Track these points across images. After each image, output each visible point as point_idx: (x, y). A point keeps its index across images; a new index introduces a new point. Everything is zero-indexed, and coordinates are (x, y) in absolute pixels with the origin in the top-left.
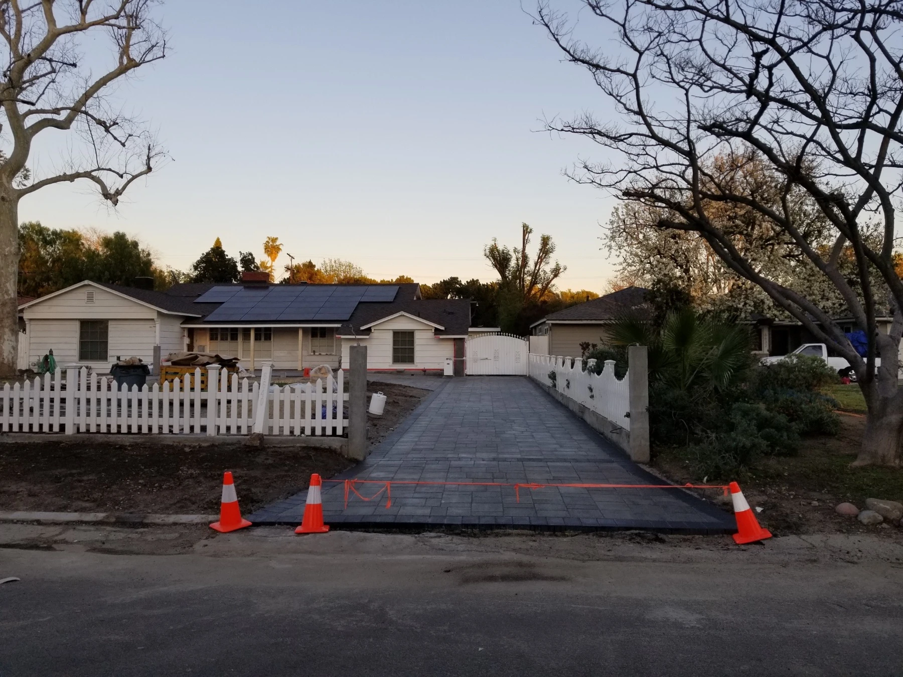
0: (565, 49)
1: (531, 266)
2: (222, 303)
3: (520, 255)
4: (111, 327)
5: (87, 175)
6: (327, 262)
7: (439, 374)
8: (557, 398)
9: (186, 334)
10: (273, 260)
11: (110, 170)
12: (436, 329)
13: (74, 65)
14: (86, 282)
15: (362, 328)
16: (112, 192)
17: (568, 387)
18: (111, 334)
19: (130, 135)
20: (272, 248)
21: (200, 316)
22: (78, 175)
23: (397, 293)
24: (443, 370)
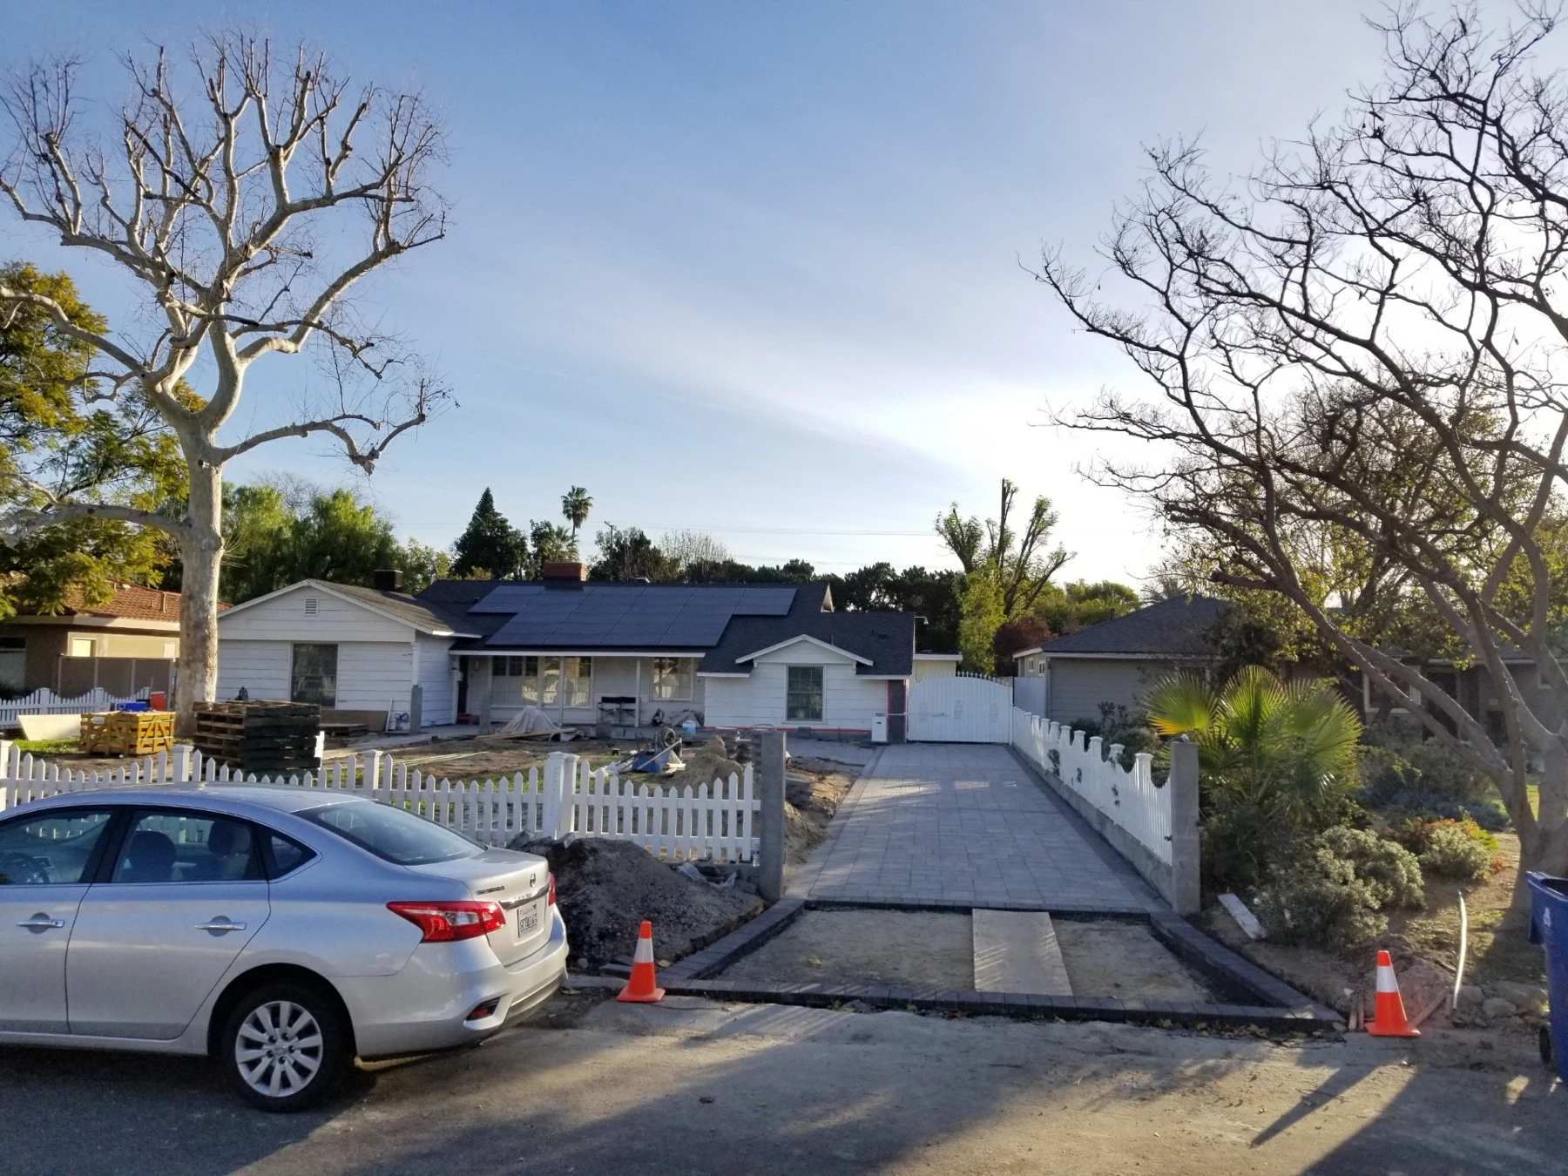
0: (1081, 317)
1: (1015, 550)
2: (513, 615)
3: (997, 530)
4: (342, 653)
5: (325, 425)
6: (671, 537)
7: (863, 740)
8: (1060, 793)
9: (457, 664)
10: (577, 524)
11: (360, 417)
12: (859, 665)
13: (309, 255)
14: (305, 583)
15: (739, 661)
16: (366, 453)
17: (1079, 779)
18: (342, 667)
19: (390, 361)
20: (576, 508)
21: (479, 637)
22: (314, 426)
23: (794, 600)
24: (870, 732)
